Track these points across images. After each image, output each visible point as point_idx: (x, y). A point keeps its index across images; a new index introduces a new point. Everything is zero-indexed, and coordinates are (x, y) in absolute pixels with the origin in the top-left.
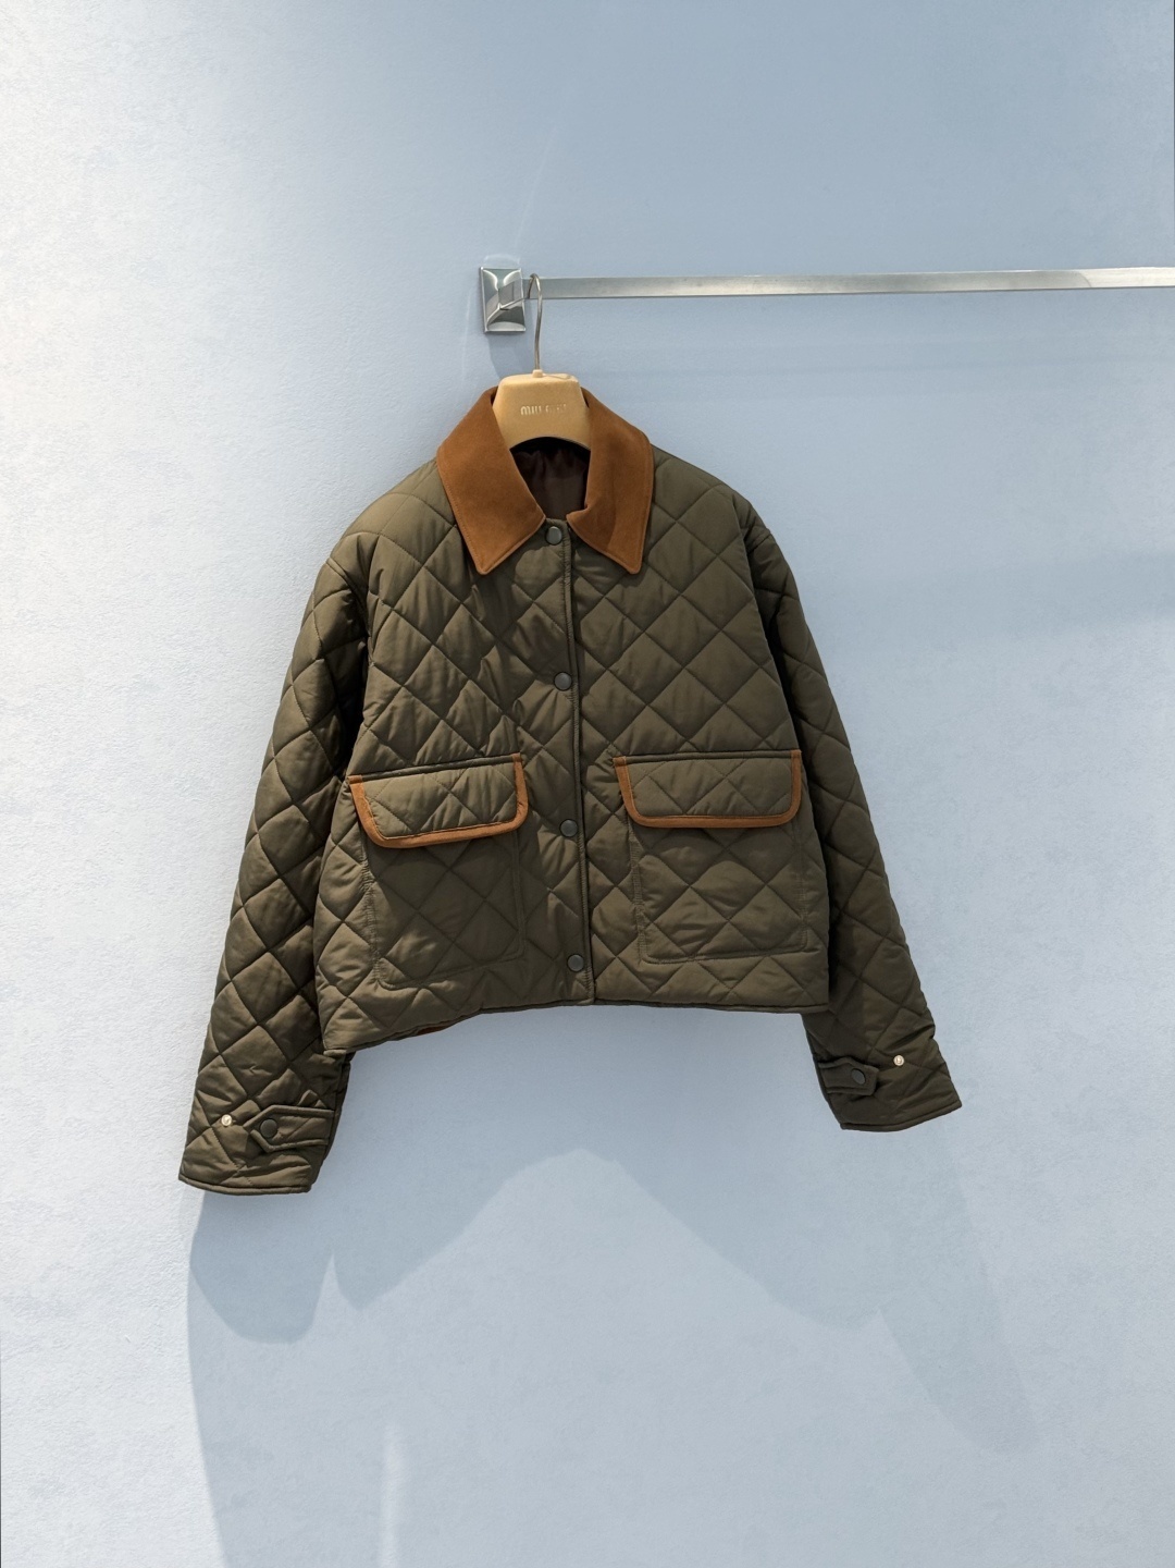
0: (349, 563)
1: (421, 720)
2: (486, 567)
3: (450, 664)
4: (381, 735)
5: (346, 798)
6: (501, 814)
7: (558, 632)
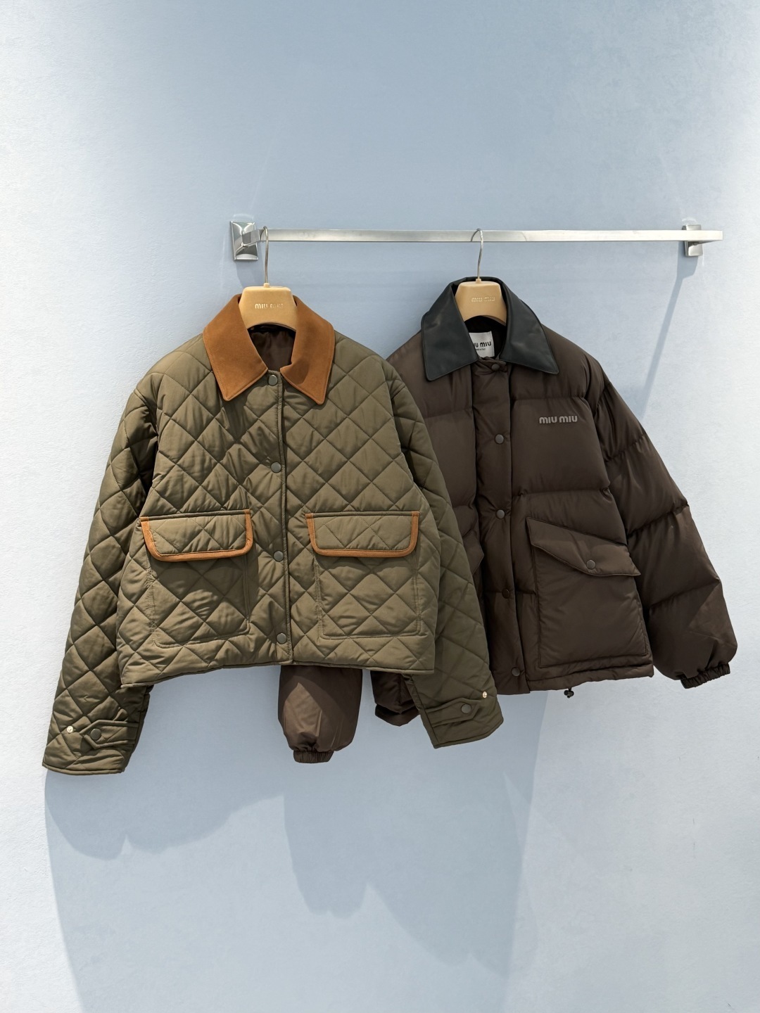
0: (147, 392)
1: (187, 486)
2: (229, 397)
3: (207, 453)
4: (162, 493)
5: (138, 530)
6: (236, 544)
7: (273, 437)
